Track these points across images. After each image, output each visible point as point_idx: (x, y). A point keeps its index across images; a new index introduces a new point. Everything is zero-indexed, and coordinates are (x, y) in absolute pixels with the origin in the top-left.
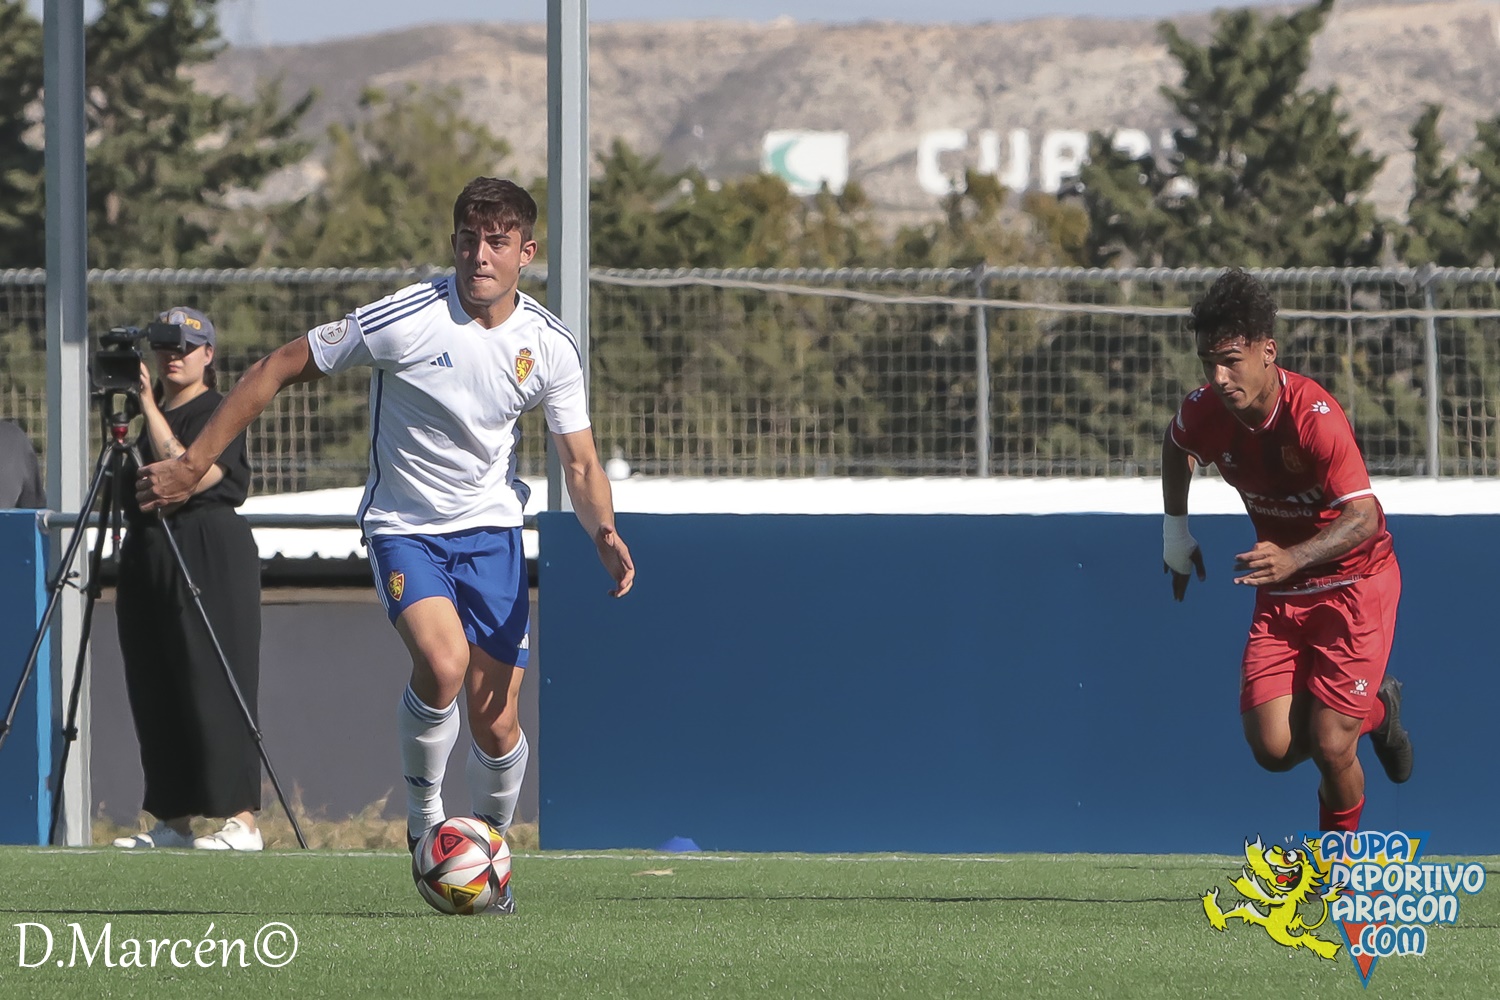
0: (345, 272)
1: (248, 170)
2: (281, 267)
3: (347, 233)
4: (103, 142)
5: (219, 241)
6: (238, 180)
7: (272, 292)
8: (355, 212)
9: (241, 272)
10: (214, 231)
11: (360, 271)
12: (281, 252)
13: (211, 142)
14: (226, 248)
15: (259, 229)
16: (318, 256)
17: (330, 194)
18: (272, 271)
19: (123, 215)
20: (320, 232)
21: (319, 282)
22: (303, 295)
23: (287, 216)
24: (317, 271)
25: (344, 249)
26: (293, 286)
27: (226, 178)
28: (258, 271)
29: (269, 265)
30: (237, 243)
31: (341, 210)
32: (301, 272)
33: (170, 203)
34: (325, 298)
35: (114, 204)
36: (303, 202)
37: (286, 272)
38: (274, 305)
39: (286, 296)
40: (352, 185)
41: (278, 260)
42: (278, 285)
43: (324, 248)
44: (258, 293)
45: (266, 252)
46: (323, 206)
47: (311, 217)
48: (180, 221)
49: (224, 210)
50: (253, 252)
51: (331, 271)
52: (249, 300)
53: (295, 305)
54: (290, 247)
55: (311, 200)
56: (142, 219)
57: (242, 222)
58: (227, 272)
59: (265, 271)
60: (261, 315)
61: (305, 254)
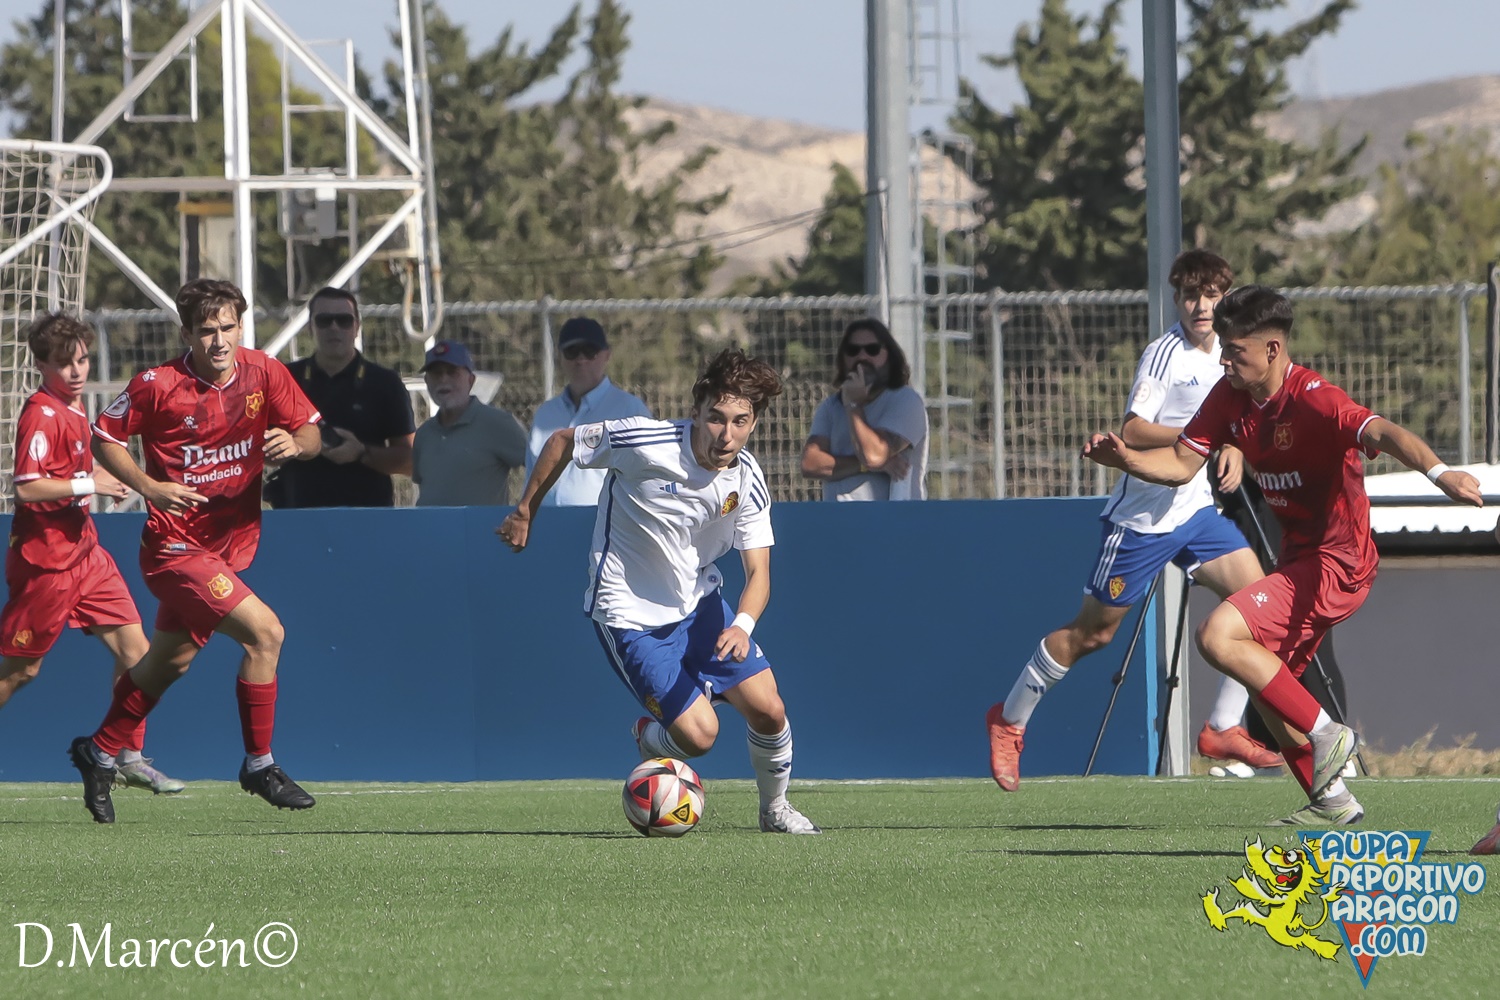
0: (1395, 290)
1: (1313, 204)
2: (1342, 286)
3: (1396, 256)
4: (1191, 182)
5: (1288, 265)
6: (1303, 211)
7: (1335, 307)
8: (1402, 239)
9: (1309, 291)
10: (1284, 257)
11: (1408, 289)
12: (1341, 274)
13: (1280, 181)
14: (1295, 270)
15: (1322, 254)
16: (1370, 277)
17: (1381, 223)
18: (1335, 290)
19: (1209, 242)
20: (1373, 256)
21: (1373, 297)
22: (1360, 309)
23: (1345, 243)
24: (1370, 290)
25: (1393, 270)
26: (1352, 302)
27: (1294, 210)
28: (1323, 290)
29: (1332, 284)
30: (1304, 266)
31: (1390, 236)
32: (1357, 290)
33: (1248, 234)
34: (1378, 311)
35: (1201, 235)
36: (1357, 232)
37: (1346, 290)
38: (1336, 317)
39: (1346, 309)
40: (1398, 215)
41: (1339, 280)
42: (1340, 301)
43: (1376, 269)
44: (1324, 308)
45: (1329, 275)
46: (1375, 233)
47: (1364, 244)
48: (1257, 248)
49: (1292, 239)
50: (1317, 275)
51: (1383, 289)
52: (1315, 314)
53: (1353, 317)
54: (1349, 270)
55: (1366, 230)
56: (1225, 247)
57: (1309, 249)
58: (1296, 291)
59: (1329, 290)
60: (1325, 327)
61: (1360, 275)
